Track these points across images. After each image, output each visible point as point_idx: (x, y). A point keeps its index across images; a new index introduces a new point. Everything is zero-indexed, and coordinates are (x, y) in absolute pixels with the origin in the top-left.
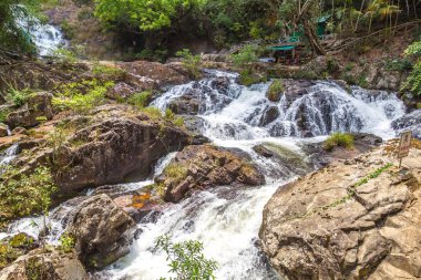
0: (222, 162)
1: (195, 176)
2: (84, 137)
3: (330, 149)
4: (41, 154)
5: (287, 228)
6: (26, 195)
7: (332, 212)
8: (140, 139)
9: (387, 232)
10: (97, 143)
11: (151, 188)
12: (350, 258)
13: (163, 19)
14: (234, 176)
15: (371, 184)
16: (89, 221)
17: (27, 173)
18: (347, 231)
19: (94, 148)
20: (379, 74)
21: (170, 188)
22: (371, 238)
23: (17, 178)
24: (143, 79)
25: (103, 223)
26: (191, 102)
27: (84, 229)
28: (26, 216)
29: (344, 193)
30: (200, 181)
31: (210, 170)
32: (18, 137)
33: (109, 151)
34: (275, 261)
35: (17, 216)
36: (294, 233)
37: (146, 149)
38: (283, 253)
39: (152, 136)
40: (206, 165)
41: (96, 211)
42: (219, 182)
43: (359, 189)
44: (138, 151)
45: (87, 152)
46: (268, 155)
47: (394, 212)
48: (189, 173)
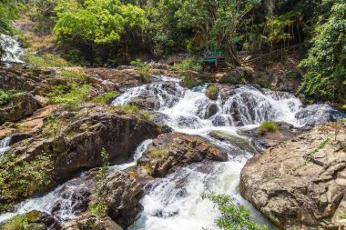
0: (194, 145)
1: (176, 156)
2: (76, 128)
3: (263, 134)
4: (39, 144)
5: (271, 185)
6: (29, 179)
7: (300, 171)
8: (122, 129)
9: (340, 181)
10: (88, 133)
11: (135, 168)
12: (323, 199)
13: (114, 36)
14: (204, 155)
15: (321, 153)
16: (115, 192)
17: (28, 160)
18: (317, 182)
19: (86, 137)
20: (280, 81)
21: (157, 166)
22: (332, 185)
23: (20, 164)
24: (105, 82)
25: (125, 193)
26: (148, 100)
27: (111, 198)
28: (28, 197)
29: (302, 160)
30: (180, 160)
31: (186, 151)
32: (9, 131)
33: (98, 140)
34: (267, 209)
35: (21, 198)
36: (279, 188)
37: (127, 137)
38: (272, 202)
39: (132, 127)
40: (182, 147)
41: (120, 184)
42: (194, 160)
43: (315, 155)
44: (121, 139)
45: (80, 141)
46: (222, 140)
47: (341, 169)
48: (171, 154)
